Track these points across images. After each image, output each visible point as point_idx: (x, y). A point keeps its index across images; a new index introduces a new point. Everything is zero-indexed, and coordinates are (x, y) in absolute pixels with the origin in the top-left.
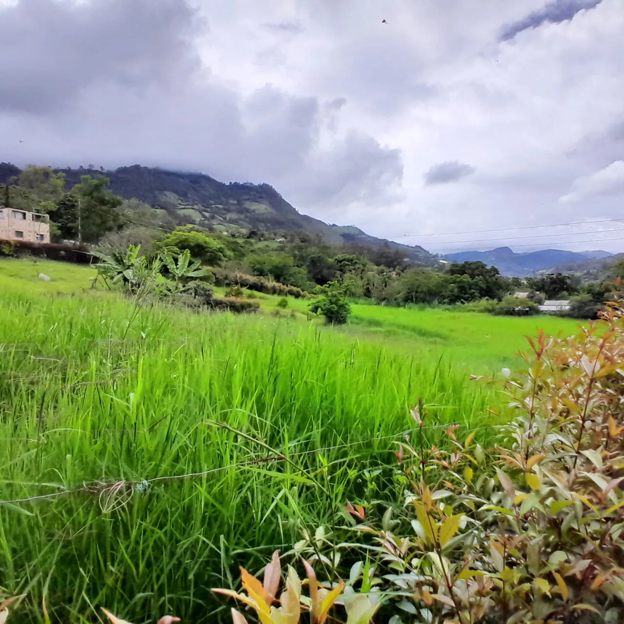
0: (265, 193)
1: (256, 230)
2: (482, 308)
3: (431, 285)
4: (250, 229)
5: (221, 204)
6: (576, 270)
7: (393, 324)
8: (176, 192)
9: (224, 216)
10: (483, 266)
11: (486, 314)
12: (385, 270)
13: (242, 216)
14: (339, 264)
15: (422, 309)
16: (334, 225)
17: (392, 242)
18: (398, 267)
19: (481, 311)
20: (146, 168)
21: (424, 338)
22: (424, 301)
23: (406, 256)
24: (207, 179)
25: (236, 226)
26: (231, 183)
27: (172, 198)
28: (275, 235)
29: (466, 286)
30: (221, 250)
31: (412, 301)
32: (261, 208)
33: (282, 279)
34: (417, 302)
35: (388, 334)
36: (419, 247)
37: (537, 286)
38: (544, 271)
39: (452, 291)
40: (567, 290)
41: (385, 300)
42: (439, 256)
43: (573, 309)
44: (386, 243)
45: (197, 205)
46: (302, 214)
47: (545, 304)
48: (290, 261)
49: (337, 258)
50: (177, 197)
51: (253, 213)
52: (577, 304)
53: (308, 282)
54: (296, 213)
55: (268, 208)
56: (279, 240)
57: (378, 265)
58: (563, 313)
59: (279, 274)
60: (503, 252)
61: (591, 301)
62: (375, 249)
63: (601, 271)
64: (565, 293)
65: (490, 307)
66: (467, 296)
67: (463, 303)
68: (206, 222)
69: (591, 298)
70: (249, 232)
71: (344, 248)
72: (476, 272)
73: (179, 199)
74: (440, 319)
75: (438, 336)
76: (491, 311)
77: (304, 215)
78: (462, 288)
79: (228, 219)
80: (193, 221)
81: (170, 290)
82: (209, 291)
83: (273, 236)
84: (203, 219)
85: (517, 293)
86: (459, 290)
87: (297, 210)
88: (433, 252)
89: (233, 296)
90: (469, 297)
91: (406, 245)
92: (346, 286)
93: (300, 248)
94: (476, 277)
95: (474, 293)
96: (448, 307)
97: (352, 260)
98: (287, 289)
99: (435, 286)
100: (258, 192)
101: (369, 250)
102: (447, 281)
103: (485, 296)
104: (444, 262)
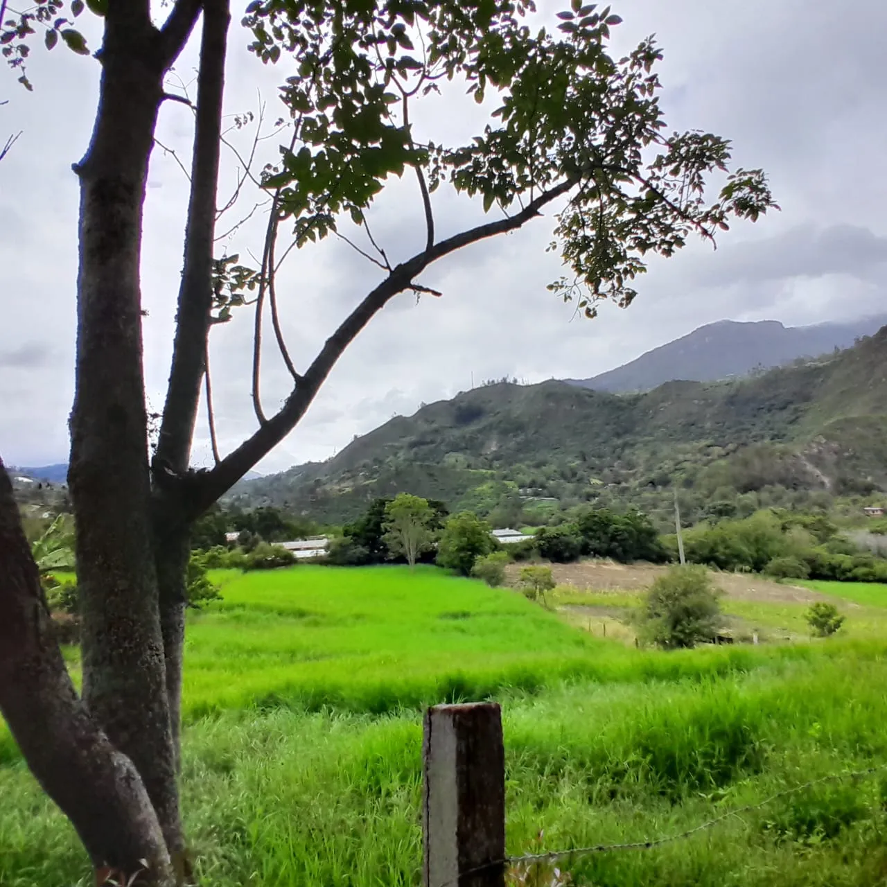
52: (338, 548)
61: (352, 543)
69: (352, 540)
104: (26, 480)
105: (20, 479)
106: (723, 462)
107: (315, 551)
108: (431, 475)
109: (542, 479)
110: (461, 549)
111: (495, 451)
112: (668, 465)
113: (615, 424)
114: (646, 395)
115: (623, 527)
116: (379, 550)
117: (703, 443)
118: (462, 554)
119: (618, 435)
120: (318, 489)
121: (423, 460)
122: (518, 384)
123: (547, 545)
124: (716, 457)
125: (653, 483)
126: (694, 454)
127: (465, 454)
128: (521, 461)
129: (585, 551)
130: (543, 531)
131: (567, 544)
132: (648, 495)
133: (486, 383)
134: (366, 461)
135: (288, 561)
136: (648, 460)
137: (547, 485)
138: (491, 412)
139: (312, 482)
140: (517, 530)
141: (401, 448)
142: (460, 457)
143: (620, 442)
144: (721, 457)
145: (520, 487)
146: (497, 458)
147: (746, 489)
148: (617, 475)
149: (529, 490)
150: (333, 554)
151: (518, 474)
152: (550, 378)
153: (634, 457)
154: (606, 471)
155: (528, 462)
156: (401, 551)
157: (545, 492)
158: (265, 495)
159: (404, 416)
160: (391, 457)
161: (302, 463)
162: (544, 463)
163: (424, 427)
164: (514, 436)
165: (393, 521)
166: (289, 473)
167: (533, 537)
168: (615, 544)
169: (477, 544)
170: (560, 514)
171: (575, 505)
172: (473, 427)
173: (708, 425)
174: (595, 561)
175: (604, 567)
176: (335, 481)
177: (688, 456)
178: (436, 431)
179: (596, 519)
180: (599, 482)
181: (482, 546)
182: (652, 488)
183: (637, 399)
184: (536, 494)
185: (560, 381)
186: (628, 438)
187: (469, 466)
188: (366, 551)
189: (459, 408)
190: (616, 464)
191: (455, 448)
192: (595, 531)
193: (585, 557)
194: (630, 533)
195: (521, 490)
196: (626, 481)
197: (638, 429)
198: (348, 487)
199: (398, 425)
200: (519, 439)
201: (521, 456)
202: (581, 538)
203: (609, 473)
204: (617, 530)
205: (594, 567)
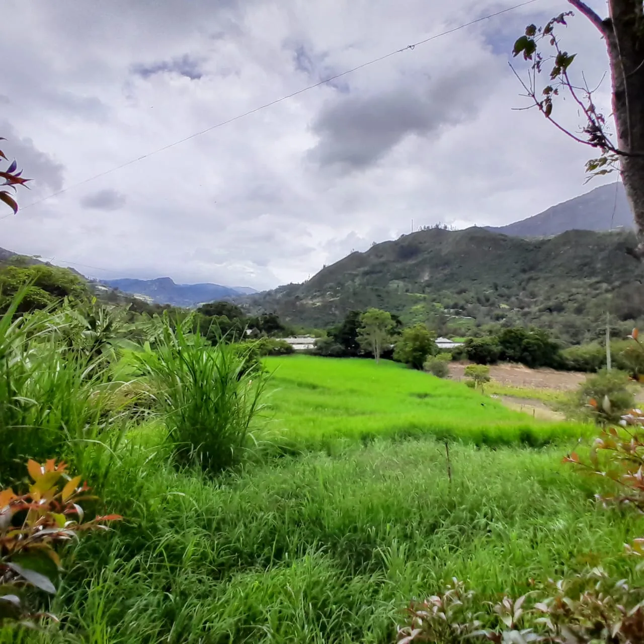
40: (277, 327)
61: (333, 342)
104: (103, 288)
105: (100, 287)
106: (609, 296)
107: (307, 346)
108: (379, 296)
109: (462, 303)
110: (415, 350)
111: (427, 281)
112: (563, 296)
113: (523, 262)
114: (549, 240)
115: (533, 341)
116: (351, 347)
117: (594, 280)
118: (415, 354)
119: (524, 271)
120: (298, 303)
121: (374, 284)
122: (447, 229)
123: (474, 351)
124: (603, 291)
125: (550, 310)
126: (585, 289)
127: (404, 281)
128: (447, 288)
129: (503, 357)
130: (471, 341)
131: (490, 352)
132: (546, 318)
133: (423, 229)
134: (331, 284)
135: (288, 351)
136: (547, 292)
137: (466, 307)
138: (425, 251)
139: (293, 298)
140: (449, 339)
141: (356, 275)
142: (401, 284)
143: (525, 276)
144: (607, 291)
145: (446, 308)
146: (429, 286)
147: (626, 318)
148: (521, 301)
149: (452, 310)
150: (320, 348)
151: (444, 298)
152: (473, 225)
153: (536, 289)
154: (513, 299)
155: (452, 290)
156: (370, 349)
157: (464, 312)
158: (260, 305)
159: (360, 251)
160: (350, 282)
161: (285, 284)
162: (464, 291)
163: (374, 260)
164: (442, 269)
165: (364, 327)
166: (277, 291)
167: (462, 344)
168: (526, 354)
169: (427, 347)
170: (475, 329)
171: (487, 324)
172: (411, 262)
173: (599, 265)
174: (510, 365)
175: (517, 369)
176: (310, 297)
177: (581, 290)
178: (384, 264)
179: (513, 334)
180: (507, 307)
181: (430, 349)
182: (548, 314)
183: (543, 243)
184: (457, 314)
185: (481, 228)
186: (533, 274)
187: (407, 291)
188: (342, 347)
189: (402, 247)
190: (521, 294)
191: (397, 277)
192: (510, 343)
193: (502, 362)
194: (539, 346)
195: (446, 310)
196: (529, 307)
197: (540, 267)
198: (318, 303)
199: (355, 258)
200: (446, 272)
201: (447, 284)
202: (500, 348)
203: (516, 300)
204: (528, 343)
205: (509, 369)
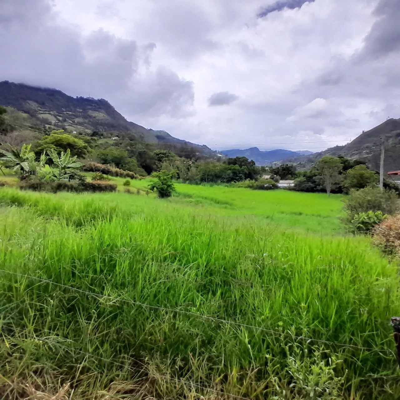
0: (102, 105)
1: (97, 131)
2: (246, 185)
3: (217, 171)
4: (93, 130)
5: (71, 112)
6: (294, 162)
7: (199, 197)
8: (36, 101)
9: (73, 120)
10: (247, 160)
11: (249, 189)
12: (185, 160)
13: (87, 121)
14: (157, 156)
15: (211, 186)
16: (151, 130)
17: (189, 142)
18: (193, 158)
19: (246, 187)
20: (13, 83)
21: (218, 205)
22: (212, 181)
23: (198, 152)
24: (59, 93)
25: (83, 127)
26: (77, 97)
27: (33, 105)
28: (111, 134)
29: (238, 172)
30: (85, 148)
31: (205, 181)
32: (100, 115)
33: (120, 166)
34: (208, 182)
35: (197, 203)
36: (205, 146)
37: (275, 172)
38: (277, 162)
39: (229, 175)
40: (291, 174)
41: (189, 180)
42: (217, 152)
43: (295, 186)
44: (186, 143)
45: (52, 111)
46: (129, 121)
47: (280, 182)
48: (126, 154)
49: (155, 152)
50: (37, 105)
51: (94, 119)
52: (298, 183)
53: (138, 168)
54: (125, 121)
55: (105, 115)
56: (114, 139)
57: (181, 157)
58: (290, 188)
59: (118, 163)
60: (254, 150)
61: (305, 181)
62: (179, 146)
63: (307, 163)
64: (290, 176)
65: (251, 185)
66: (238, 178)
67: (235, 182)
68: (60, 124)
69: (305, 180)
70: (92, 132)
71: (158, 145)
72: (243, 163)
73: (39, 107)
74: (224, 192)
75: (226, 203)
76: (251, 187)
77: (131, 122)
78: (234, 173)
79: (76, 122)
80: (50, 122)
81: (56, 176)
82: (84, 177)
83: (110, 135)
84: (57, 121)
85: (264, 176)
86: (233, 174)
87: (125, 118)
88: (213, 149)
89: (98, 180)
90: (238, 179)
91: (197, 144)
92: (172, 173)
93: (131, 145)
94: (243, 166)
95: (241, 176)
96: (227, 184)
97: (165, 154)
98: (125, 172)
99: (218, 172)
100: (98, 105)
101: (175, 147)
102: (226, 169)
103: (248, 178)
134: (368, 144)
176: (350, 155)
